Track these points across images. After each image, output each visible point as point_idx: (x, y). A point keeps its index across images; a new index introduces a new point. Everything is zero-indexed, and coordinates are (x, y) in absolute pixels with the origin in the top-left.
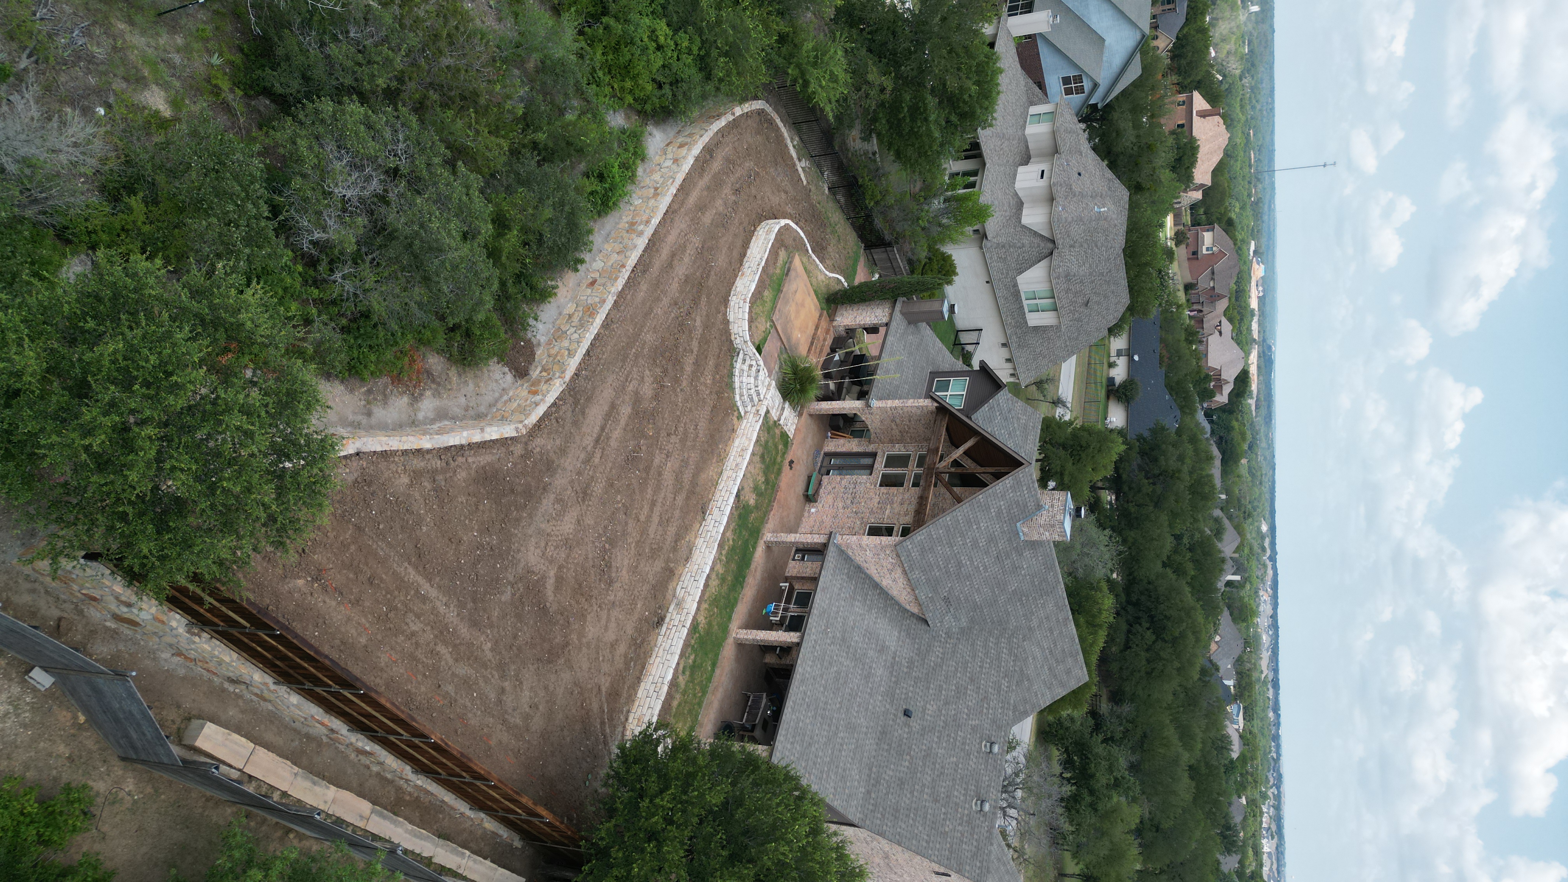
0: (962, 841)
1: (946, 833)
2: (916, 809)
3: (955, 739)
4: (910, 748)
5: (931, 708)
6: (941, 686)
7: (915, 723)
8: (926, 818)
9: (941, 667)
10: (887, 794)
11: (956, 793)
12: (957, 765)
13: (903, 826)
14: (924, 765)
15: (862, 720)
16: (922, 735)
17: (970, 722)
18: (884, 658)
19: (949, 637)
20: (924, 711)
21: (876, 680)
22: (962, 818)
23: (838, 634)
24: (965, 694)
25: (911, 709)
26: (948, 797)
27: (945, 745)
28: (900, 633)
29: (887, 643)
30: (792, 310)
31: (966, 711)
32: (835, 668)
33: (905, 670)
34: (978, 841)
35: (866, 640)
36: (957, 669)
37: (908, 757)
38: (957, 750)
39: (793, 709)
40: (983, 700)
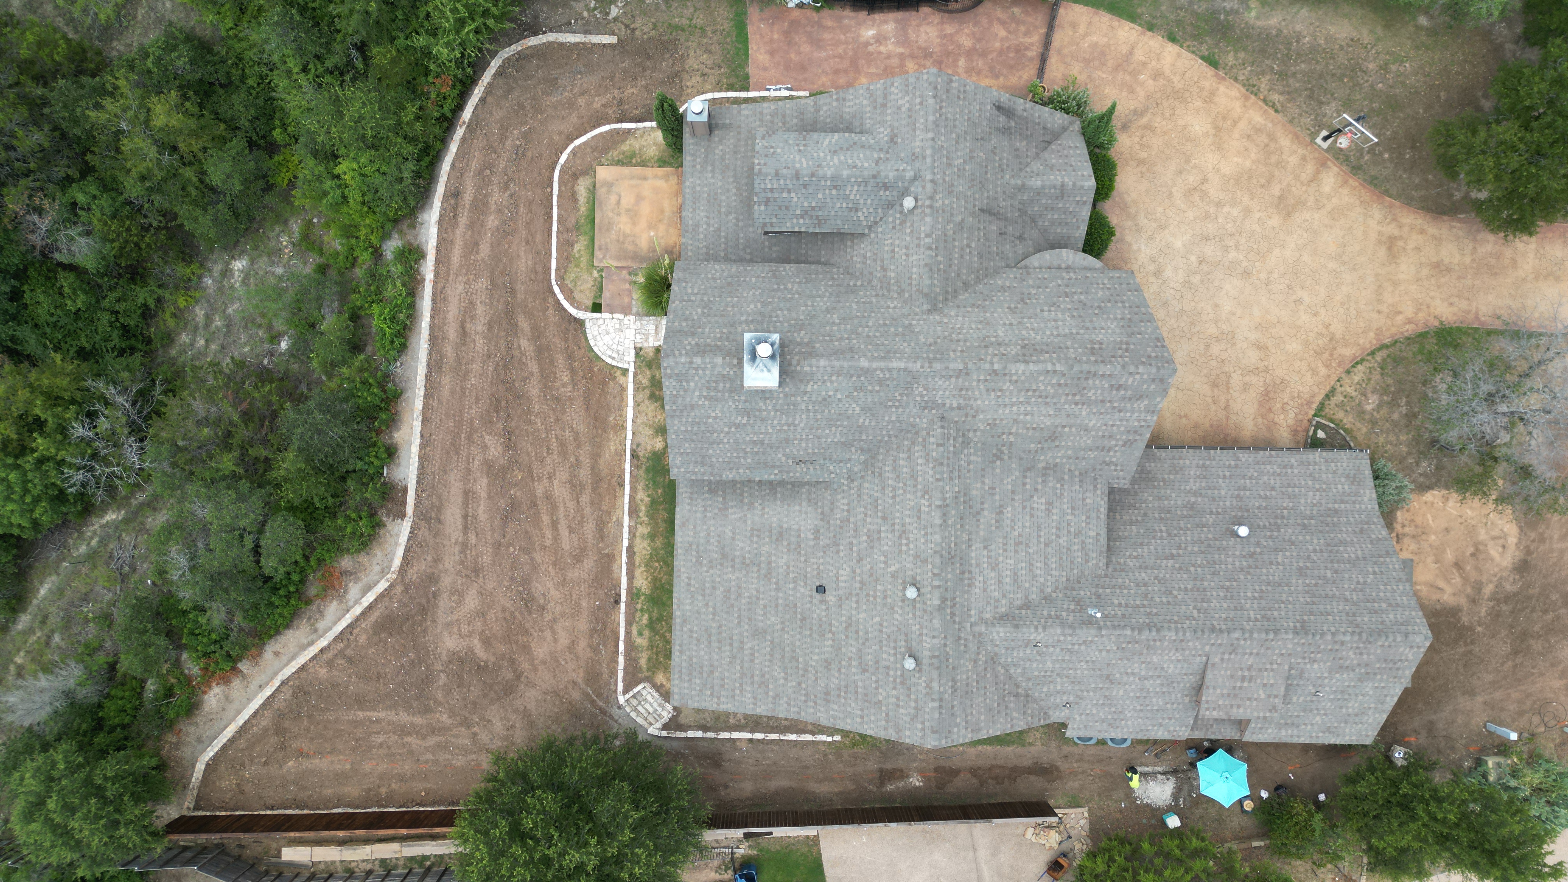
0: (898, 706)
1: (880, 702)
2: (846, 687)
3: (875, 597)
4: (830, 625)
5: (844, 573)
6: (851, 543)
7: (830, 597)
8: (856, 692)
9: (848, 521)
10: (816, 679)
11: (884, 656)
12: (881, 625)
13: (835, 707)
14: (847, 637)
15: (773, 619)
16: (840, 606)
17: (889, 570)
18: (785, 543)
19: (853, 481)
20: (838, 579)
21: (781, 570)
22: (895, 681)
23: (715, 556)
24: (879, 539)
25: (824, 583)
26: (877, 662)
27: (864, 607)
28: (800, 505)
29: (785, 526)
30: (623, 224)
31: (882, 558)
32: (722, 589)
33: (812, 543)
34: (916, 701)
35: (755, 539)
36: (866, 515)
37: (830, 635)
38: (879, 608)
39: (681, 652)
40: (900, 537)
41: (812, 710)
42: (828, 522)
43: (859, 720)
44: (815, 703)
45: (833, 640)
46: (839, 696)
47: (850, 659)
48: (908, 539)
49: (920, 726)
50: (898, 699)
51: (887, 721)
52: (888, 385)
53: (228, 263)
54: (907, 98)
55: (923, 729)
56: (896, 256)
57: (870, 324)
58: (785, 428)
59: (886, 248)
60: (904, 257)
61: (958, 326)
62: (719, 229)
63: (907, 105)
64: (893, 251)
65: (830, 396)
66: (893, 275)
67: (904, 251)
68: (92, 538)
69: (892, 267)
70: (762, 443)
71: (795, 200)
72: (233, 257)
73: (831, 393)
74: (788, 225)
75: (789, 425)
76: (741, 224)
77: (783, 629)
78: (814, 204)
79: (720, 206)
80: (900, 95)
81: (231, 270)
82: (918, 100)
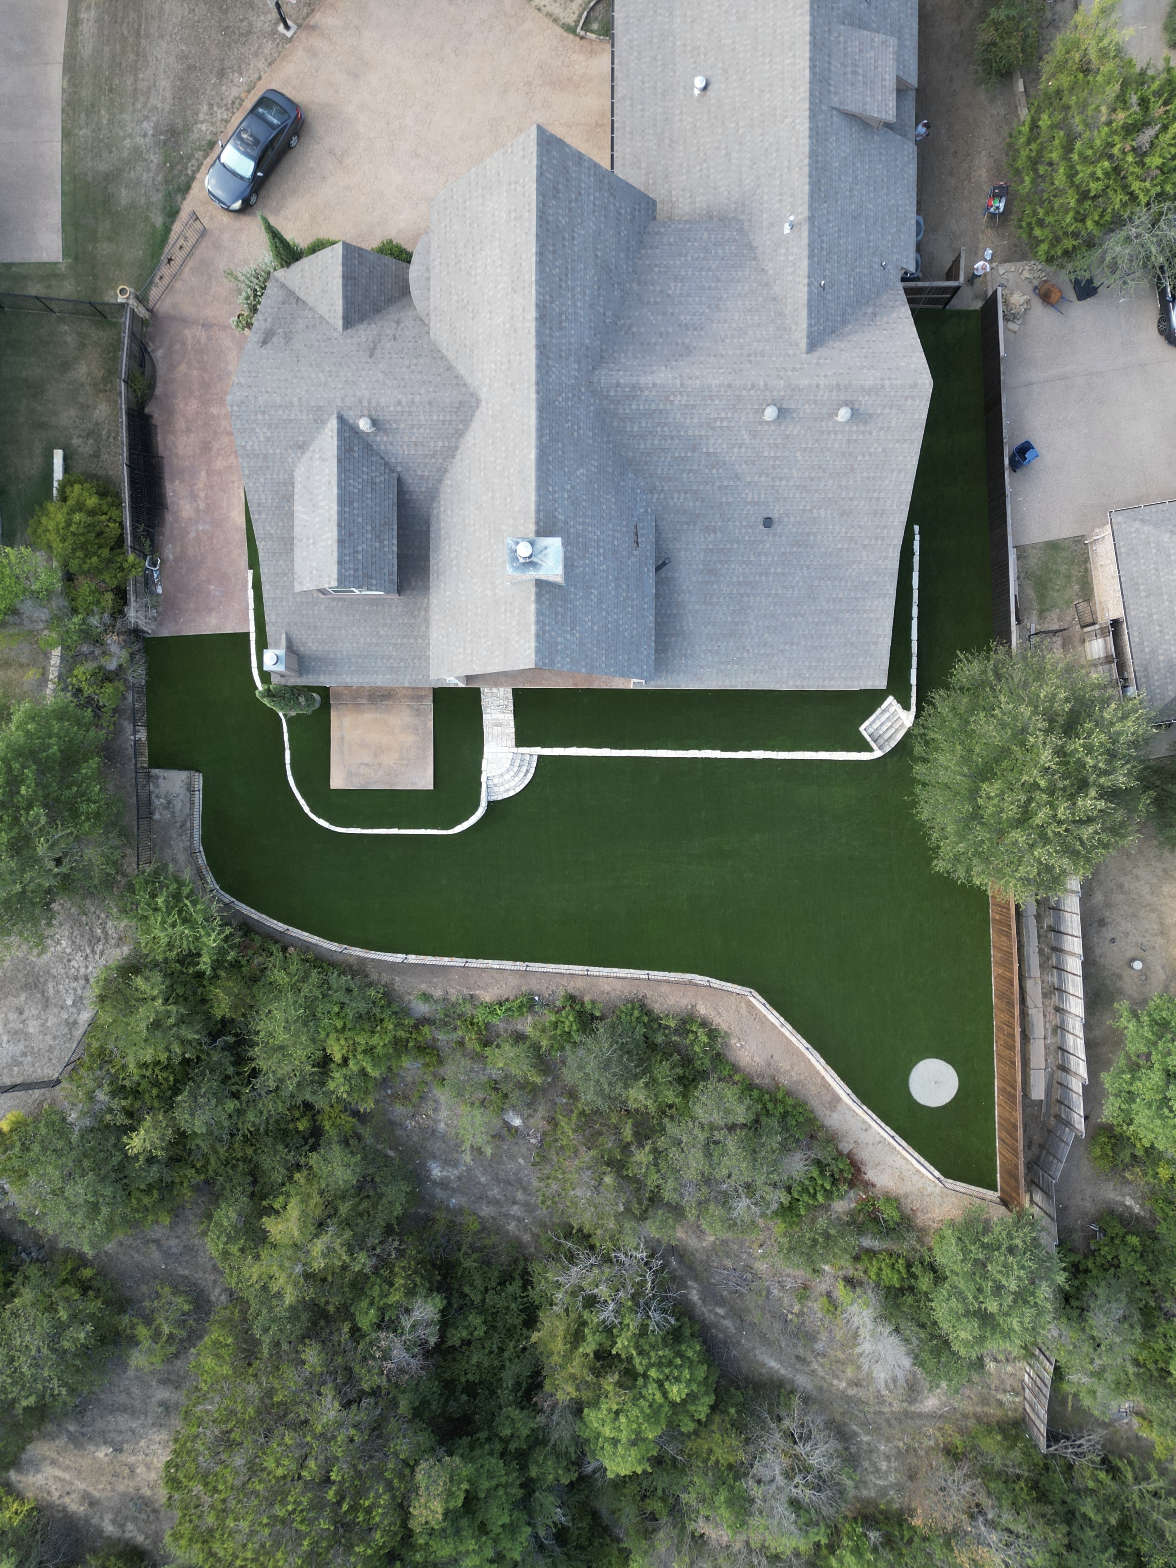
0: (889, 428)
3: (776, 458)
4: (804, 511)
5: (750, 495)
6: (720, 488)
7: (776, 511)
8: (874, 478)
9: (696, 492)
10: (860, 527)
11: (837, 446)
12: (805, 449)
13: (889, 503)
14: (817, 491)
15: (797, 578)
16: (785, 499)
17: (748, 442)
18: (719, 566)
19: (655, 487)
20: (757, 503)
21: (747, 571)
22: (863, 433)
23: (731, 644)
24: (715, 454)
25: (760, 520)
26: (843, 455)
27: (786, 471)
28: (679, 550)
29: (701, 566)
30: (389, 760)
31: (736, 450)
32: (766, 636)
33: (719, 535)
34: (884, 407)
35: (715, 600)
36: (690, 471)
37: (815, 511)
38: (787, 454)
39: (831, 679)
40: (714, 429)
41: (892, 531)
42: (698, 516)
43: (902, 474)
44: (885, 527)
45: (821, 507)
46: (878, 499)
47: (840, 487)
48: (715, 420)
49: (909, 402)
50: (882, 428)
51: (905, 441)
52: (557, 433)
53: (434, 1183)
54: (258, 430)
55: (913, 398)
56: (420, 440)
57: (493, 459)
58: (602, 551)
59: (413, 452)
60: (422, 430)
61: (493, 366)
62: (395, 645)
63: (265, 430)
64: (416, 444)
65: (569, 497)
66: (440, 443)
67: (415, 430)
68: (716, 1314)
69: (432, 444)
70: (617, 579)
71: (365, 546)
72: (428, 1177)
73: (566, 495)
74: (390, 557)
75: (599, 547)
76: (389, 621)
77: (808, 567)
78: (369, 528)
79: (370, 644)
80: (254, 438)
81: (442, 1179)
82: (260, 417)
